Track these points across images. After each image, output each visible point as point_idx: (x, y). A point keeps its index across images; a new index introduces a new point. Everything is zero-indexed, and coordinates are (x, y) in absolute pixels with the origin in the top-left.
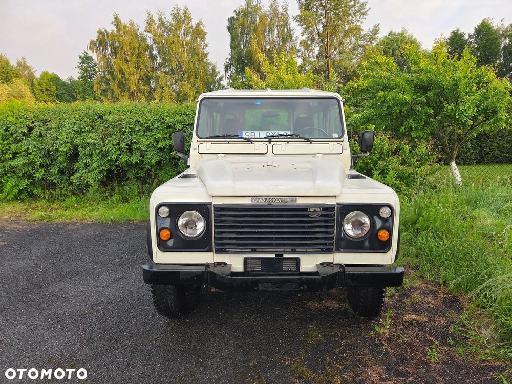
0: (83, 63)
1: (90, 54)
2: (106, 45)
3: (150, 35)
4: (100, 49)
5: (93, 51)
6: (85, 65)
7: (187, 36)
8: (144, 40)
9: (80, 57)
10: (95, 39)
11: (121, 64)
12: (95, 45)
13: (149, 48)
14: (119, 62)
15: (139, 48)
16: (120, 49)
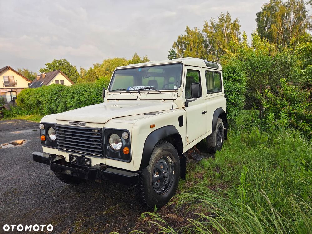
0: (170, 55)
1: (174, 50)
2: (182, 44)
3: (205, 34)
4: (178, 46)
5: (175, 48)
6: (172, 56)
7: (227, 30)
8: (202, 37)
9: (170, 52)
10: (176, 41)
11: (188, 53)
12: (177, 44)
13: (204, 41)
14: (187, 52)
15: (198, 43)
16: (188, 45)
